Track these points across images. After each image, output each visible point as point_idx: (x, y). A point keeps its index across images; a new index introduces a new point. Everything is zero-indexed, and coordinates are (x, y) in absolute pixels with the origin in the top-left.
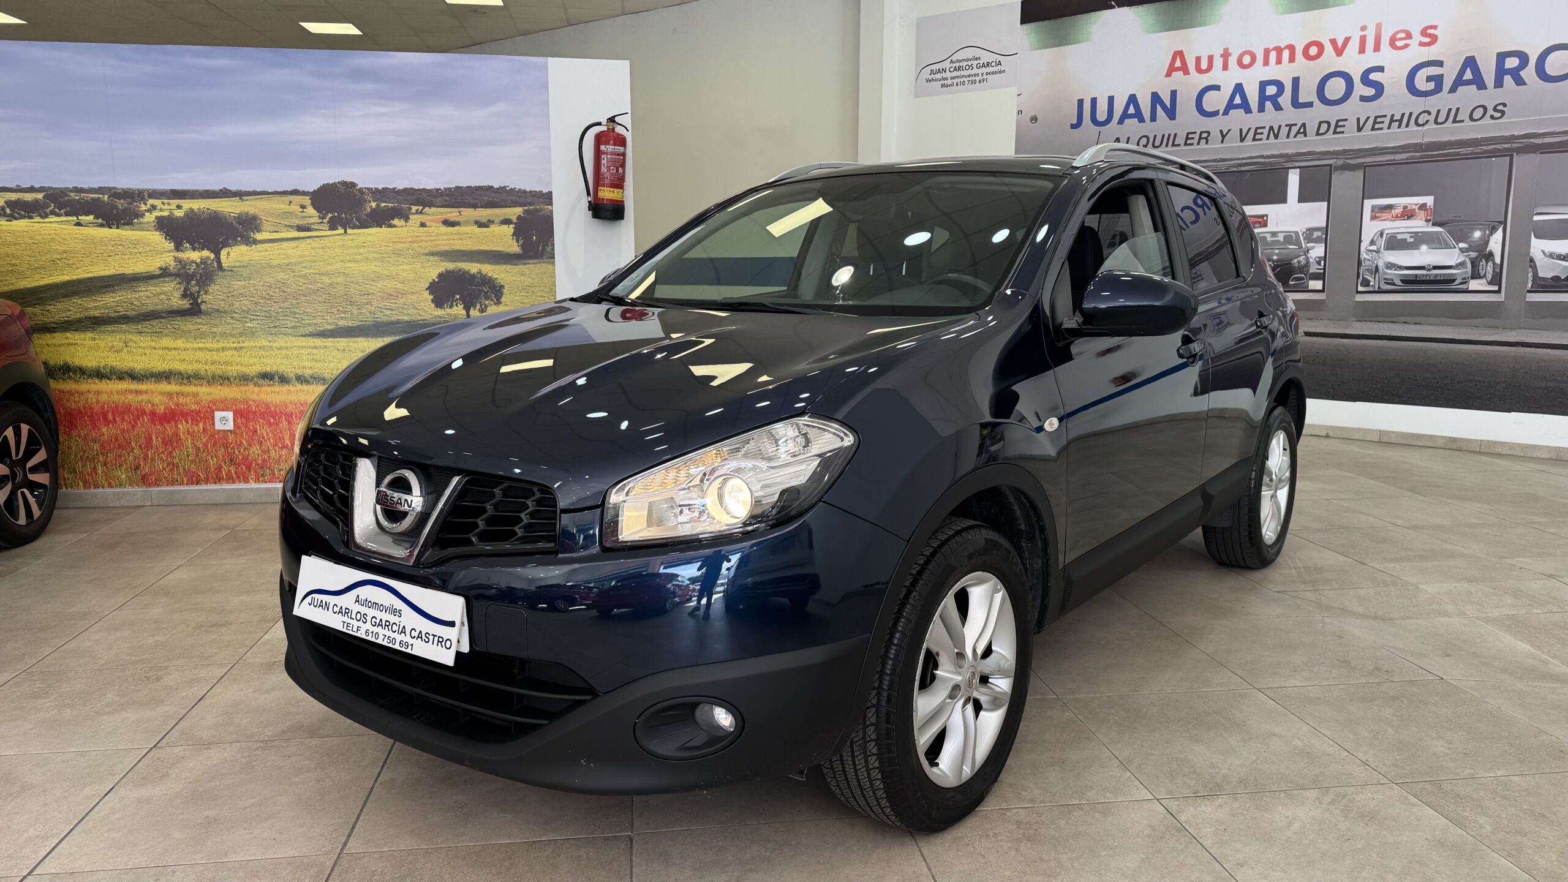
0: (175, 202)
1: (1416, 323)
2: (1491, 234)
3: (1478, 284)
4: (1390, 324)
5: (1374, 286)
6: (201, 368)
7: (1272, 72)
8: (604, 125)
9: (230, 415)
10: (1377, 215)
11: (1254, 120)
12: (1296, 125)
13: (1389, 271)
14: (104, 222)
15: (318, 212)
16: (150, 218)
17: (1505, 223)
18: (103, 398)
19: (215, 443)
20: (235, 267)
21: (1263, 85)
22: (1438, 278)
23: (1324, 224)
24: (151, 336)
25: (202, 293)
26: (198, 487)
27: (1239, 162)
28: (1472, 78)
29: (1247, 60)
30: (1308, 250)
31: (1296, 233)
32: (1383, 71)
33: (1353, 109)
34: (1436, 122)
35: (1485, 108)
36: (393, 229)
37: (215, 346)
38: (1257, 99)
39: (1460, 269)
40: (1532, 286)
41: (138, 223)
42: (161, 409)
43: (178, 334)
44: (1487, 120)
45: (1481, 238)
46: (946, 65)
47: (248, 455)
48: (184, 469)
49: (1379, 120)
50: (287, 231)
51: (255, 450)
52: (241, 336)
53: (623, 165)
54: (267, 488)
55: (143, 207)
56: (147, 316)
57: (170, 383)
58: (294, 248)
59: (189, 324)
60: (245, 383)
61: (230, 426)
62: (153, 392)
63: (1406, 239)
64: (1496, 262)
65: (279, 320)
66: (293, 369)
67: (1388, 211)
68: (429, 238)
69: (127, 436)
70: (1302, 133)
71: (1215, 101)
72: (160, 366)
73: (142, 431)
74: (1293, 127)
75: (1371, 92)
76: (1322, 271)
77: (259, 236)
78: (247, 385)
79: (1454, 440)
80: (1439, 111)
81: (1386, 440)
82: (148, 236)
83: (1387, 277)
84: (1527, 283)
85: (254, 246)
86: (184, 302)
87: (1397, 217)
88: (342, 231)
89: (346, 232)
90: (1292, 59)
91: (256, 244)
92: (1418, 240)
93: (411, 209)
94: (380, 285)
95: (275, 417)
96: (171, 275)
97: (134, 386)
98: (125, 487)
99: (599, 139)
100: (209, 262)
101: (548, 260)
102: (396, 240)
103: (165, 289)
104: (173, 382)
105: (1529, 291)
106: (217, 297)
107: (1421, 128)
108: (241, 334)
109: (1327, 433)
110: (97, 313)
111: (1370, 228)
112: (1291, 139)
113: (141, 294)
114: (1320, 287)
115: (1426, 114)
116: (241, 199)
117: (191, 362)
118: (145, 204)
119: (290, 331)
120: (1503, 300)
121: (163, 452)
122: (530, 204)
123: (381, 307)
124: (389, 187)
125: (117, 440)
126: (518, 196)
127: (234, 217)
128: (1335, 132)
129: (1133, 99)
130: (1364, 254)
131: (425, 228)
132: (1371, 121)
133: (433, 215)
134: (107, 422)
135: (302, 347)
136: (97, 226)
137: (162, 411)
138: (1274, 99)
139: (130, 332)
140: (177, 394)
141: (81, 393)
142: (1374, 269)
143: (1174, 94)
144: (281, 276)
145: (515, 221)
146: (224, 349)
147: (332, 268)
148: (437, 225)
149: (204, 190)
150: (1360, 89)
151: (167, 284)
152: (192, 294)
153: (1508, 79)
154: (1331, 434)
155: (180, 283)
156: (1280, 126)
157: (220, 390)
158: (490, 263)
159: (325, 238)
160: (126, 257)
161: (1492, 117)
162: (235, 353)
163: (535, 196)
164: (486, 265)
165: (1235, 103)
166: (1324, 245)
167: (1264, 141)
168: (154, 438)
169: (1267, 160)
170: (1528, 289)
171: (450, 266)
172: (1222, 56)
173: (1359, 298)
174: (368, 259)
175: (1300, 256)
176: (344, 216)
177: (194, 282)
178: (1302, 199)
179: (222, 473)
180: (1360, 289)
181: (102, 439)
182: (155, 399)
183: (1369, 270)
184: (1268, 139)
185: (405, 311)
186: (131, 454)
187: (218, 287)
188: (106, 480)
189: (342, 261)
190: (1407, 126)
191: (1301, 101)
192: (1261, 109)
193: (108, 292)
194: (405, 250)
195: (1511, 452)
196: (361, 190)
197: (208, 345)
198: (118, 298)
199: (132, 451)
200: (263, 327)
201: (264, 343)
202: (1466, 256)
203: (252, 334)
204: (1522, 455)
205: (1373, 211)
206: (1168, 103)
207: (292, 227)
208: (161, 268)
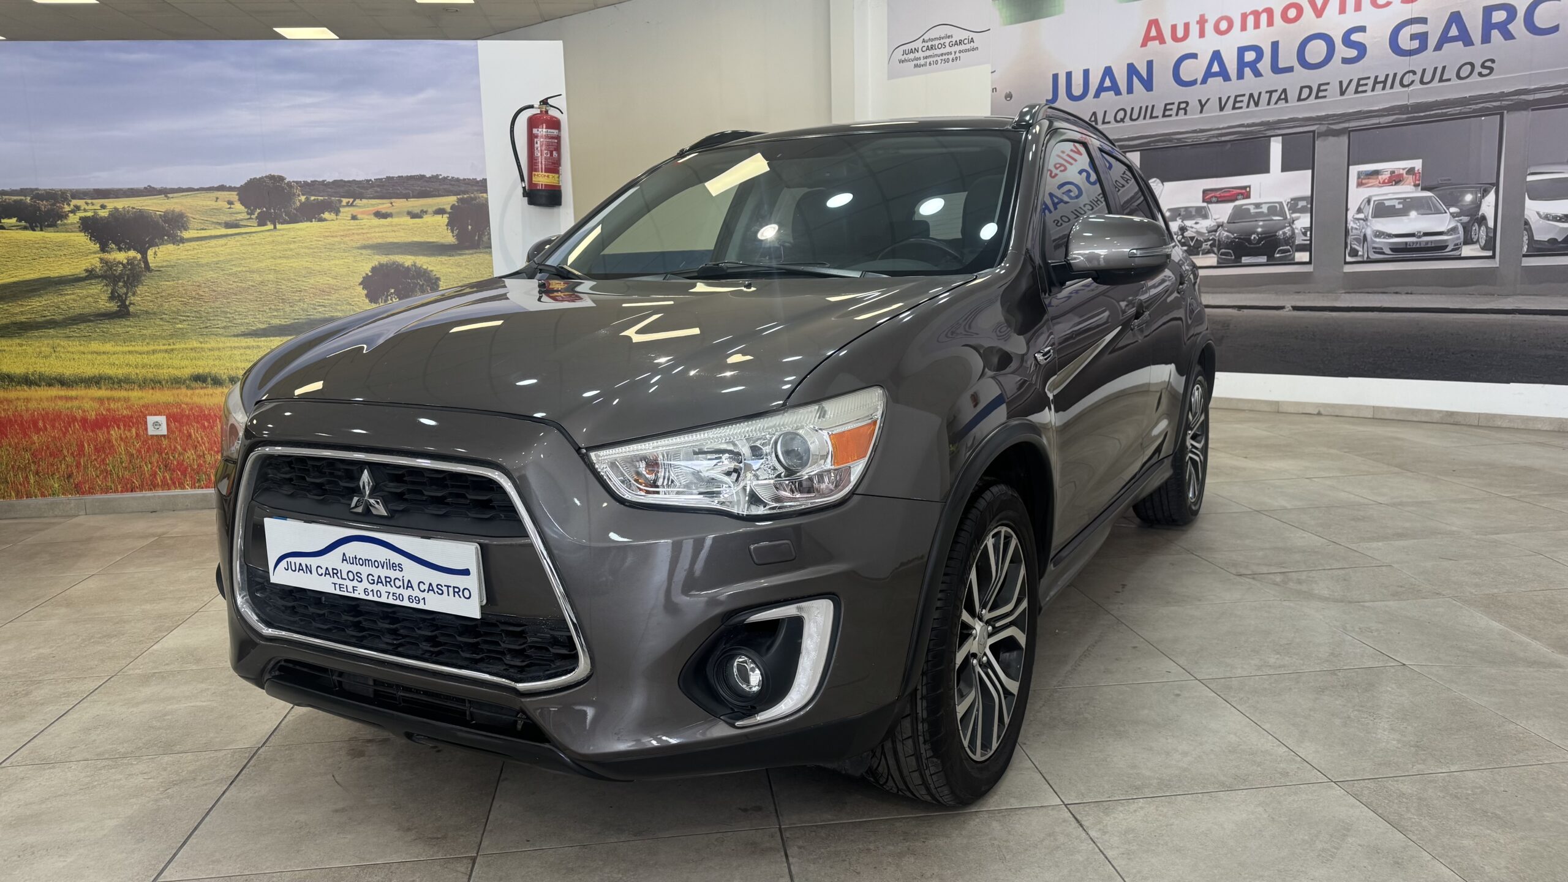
0: (98, 202)
1: (1407, 293)
2: (1483, 197)
3: (1472, 250)
4: (1381, 295)
5: (1363, 256)
6: (132, 372)
7: (1250, 37)
8: (536, 108)
9: (162, 419)
10: (1364, 181)
11: (1235, 87)
12: (1276, 91)
13: (1378, 240)
14: (28, 225)
15: (246, 207)
16: (73, 219)
17: (1497, 185)
18: (32, 405)
19: (149, 448)
20: (162, 267)
21: (1242, 51)
22: (1429, 245)
23: (1309, 194)
24: (79, 341)
25: (130, 294)
26: (134, 495)
27: (1220, 132)
28: (1457, 34)
29: (1224, 25)
30: (1293, 221)
31: (1281, 203)
32: (1365, 31)
33: (1335, 72)
34: (1422, 82)
35: (1472, 65)
36: (324, 223)
37: (145, 349)
38: (1235, 66)
39: (1451, 235)
40: (1528, 249)
41: (61, 225)
42: (92, 415)
43: (106, 337)
44: (1475, 78)
45: (1472, 202)
46: (919, 44)
47: (183, 461)
48: (118, 477)
49: (1362, 82)
50: (215, 228)
51: (190, 454)
52: (171, 338)
53: (558, 148)
54: (203, 494)
55: (67, 208)
56: (74, 320)
57: (100, 388)
58: (222, 246)
59: (118, 327)
60: (177, 386)
61: (163, 430)
62: (83, 398)
63: (1394, 206)
64: (1489, 226)
65: (210, 320)
66: (226, 371)
67: (1375, 177)
68: (361, 231)
69: (58, 444)
70: (1283, 99)
71: (1192, 70)
72: (90, 371)
73: (74, 438)
74: (1274, 94)
75: (1353, 53)
76: (1308, 242)
77: (186, 235)
78: (180, 388)
79: (1451, 414)
80: (1424, 70)
81: (1380, 417)
82: (72, 238)
83: (1375, 245)
84: (1523, 247)
85: (181, 245)
86: (111, 305)
87: (1384, 182)
88: (272, 227)
89: (275, 227)
90: (1270, 23)
91: (183, 243)
92: (1408, 206)
93: (342, 201)
94: (312, 281)
95: (209, 420)
96: (97, 277)
97: (63, 392)
98: (58, 496)
99: (533, 123)
100: (136, 262)
101: (484, 250)
102: (327, 234)
103: (90, 291)
104: (103, 387)
105: (1524, 256)
106: (145, 298)
107: (1406, 89)
108: (172, 336)
109: (1319, 411)
110: (23, 319)
111: (1357, 196)
112: (1272, 106)
113: (68, 297)
114: (1307, 259)
115: (1411, 74)
116: (166, 196)
117: (120, 366)
118: (69, 205)
119: (221, 331)
120: (1498, 266)
121: (96, 459)
122: (464, 192)
123: (313, 304)
124: (318, 180)
125: (48, 448)
126: (451, 184)
127: (160, 215)
128: (1317, 97)
129: (1108, 72)
130: (1352, 223)
131: (356, 221)
132: (1354, 84)
133: (364, 206)
134: (38, 430)
135: (235, 348)
136: (20, 229)
137: (94, 417)
138: (1253, 65)
139: (58, 337)
140: (108, 399)
141: (9, 401)
142: (1362, 239)
143: (1150, 64)
144: (210, 275)
145: (449, 210)
146: (154, 352)
147: (263, 265)
148: (366, 217)
149: (129, 189)
150: (1342, 52)
151: (93, 286)
152: (119, 296)
153: (1495, 34)
154: (1323, 412)
155: (106, 285)
156: (1260, 94)
157: (152, 394)
158: (424, 255)
159: (254, 235)
160: (51, 259)
161: (1480, 74)
162: (166, 355)
163: (468, 184)
164: (421, 257)
165: (1213, 70)
166: (1309, 215)
167: (1244, 110)
168: (86, 445)
169: (1248, 129)
170: (1524, 253)
171: (384, 259)
172: (1198, 22)
173: (1348, 269)
174: (298, 254)
175: (1285, 227)
176: (272, 211)
177: (121, 284)
178: (1285, 168)
179: (157, 479)
180: (1349, 259)
181: (34, 447)
182: (86, 405)
183: (1358, 240)
184: (1248, 107)
185: (339, 308)
186: (63, 462)
187: (146, 288)
188: (39, 490)
189: (272, 258)
190: (1392, 87)
191: (1282, 64)
192: (1241, 76)
193: (34, 296)
194: (337, 244)
195: (1511, 425)
196: (289, 184)
197: (137, 348)
198: (44, 302)
199: (64, 459)
200: (194, 328)
201: (196, 344)
202: (1458, 221)
203: (182, 335)
204: (1523, 427)
205: (1359, 177)
206: (1145, 75)
207: (219, 224)
208: (87, 271)
